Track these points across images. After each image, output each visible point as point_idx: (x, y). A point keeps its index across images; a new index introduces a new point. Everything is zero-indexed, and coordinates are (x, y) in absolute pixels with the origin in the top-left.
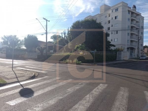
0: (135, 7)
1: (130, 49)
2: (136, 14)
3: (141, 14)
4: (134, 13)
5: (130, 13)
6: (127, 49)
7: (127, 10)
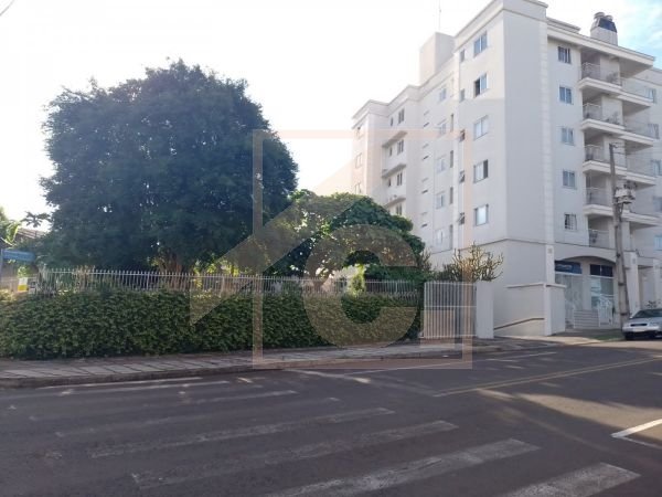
0: (605, 23)
1: (586, 269)
2: (617, 59)
3: (653, 59)
4: (606, 55)
5: (575, 56)
6: (557, 269)
7: (544, 41)
